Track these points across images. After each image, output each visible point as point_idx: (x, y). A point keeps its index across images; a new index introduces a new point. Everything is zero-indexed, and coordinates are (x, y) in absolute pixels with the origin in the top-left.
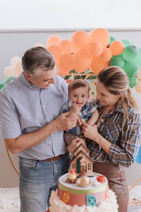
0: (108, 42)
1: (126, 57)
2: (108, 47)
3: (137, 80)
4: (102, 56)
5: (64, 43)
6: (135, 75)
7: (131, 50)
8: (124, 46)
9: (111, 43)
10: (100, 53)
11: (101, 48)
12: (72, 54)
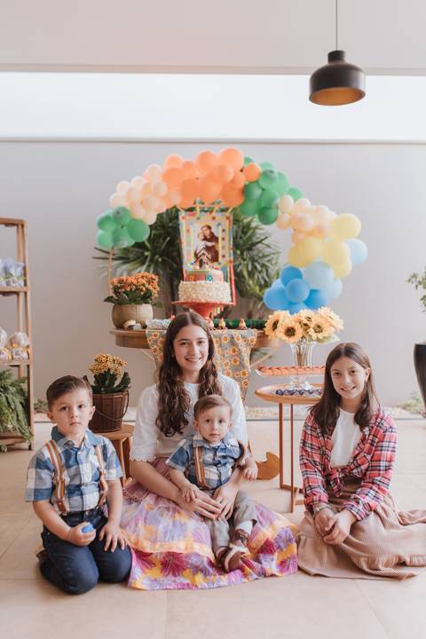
0: (241, 163)
1: (263, 184)
2: (241, 171)
3: (280, 212)
4: (233, 181)
5: (187, 165)
6: (274, 206)
7: (267, 175)
8: (260, 170)
9: (246, 166)
10: (230, 177)
11: (231, 172)
12: (197, 179)
